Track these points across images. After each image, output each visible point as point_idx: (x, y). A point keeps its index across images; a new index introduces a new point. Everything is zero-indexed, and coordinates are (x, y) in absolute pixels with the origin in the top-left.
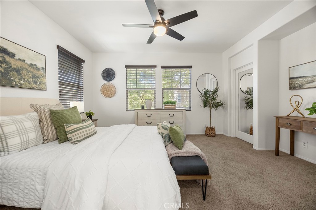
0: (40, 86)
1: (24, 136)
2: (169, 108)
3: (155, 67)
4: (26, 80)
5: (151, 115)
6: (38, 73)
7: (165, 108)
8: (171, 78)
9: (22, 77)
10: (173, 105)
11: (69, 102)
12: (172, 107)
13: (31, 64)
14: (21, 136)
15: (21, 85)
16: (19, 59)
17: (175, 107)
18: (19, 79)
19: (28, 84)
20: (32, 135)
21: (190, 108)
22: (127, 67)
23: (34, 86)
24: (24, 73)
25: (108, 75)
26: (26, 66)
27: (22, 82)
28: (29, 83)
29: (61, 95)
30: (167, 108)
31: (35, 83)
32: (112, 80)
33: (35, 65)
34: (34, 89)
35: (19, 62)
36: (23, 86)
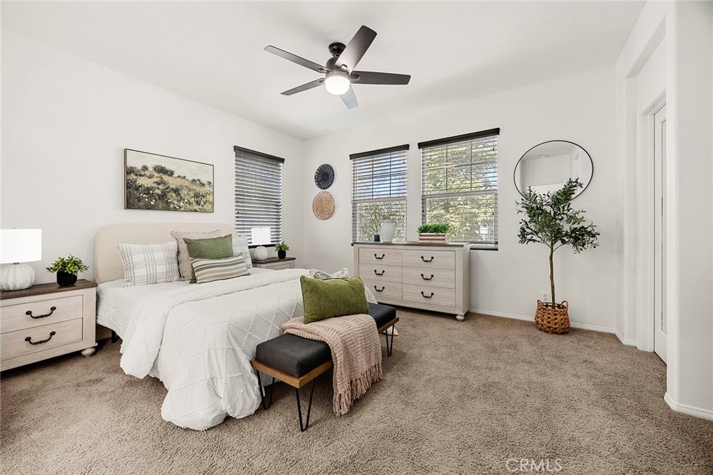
0: (205, 207)
1: (151, 268)
2: (428, 241)
3: (406, 147)
4: (186, 201)
5: (384, 255)
6: (202, 190)
7: (421, 241)
8: (471, 165)
9: (181, 197)
10: (439, 236)
11: (250, 228)
12: (436, 239)
13: (194, 180)
14: (148, 268)
15: (180, 207)
16: (179, 177)
17: (444, 240)
18: (178, 201)
19: (189, 206)
20: (161, 269)
21: (497, 243)
22: (353, 157)
23: (197, 207)
24: (183, 192)
25: (325, 176)
26: (187, 184)
27: (182, 204)
28: (190, 203)
29: (238, 217)
30: (425, 241)
31: (198, 203)
32: (329, 187)
33: (199, 180)
34: (196, 211)
35: (179, 179)
36: (182, 209)
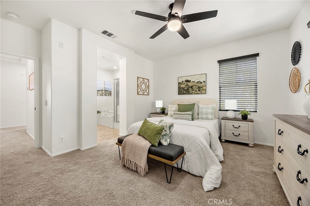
0: (202, 92)
6: (201, 85)
9: (193, 89)
13: (198, 82)
15: (193, 93)
16: (192, 82)
24: (194, 87)
26: (195, 84)
27: (193, 92)
28: (196, 91)
31: (199, 91)
33: (200, 81)
34: (198, 94)
